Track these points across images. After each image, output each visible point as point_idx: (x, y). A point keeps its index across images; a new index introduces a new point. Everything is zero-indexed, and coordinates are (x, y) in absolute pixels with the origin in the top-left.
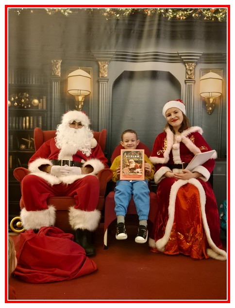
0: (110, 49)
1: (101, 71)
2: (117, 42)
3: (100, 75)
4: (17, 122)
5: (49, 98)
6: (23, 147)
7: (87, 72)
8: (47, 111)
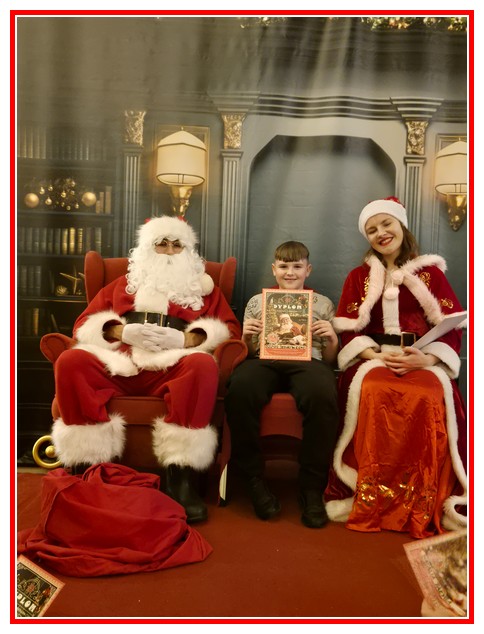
0: (247, 90)
1: (228, 135)
2: (263, 73)
3: (226, 144)
4: (51, 239)
5: (118, 189)
6: (62, 290)
7: (197, 136)
8: (113, 218)
